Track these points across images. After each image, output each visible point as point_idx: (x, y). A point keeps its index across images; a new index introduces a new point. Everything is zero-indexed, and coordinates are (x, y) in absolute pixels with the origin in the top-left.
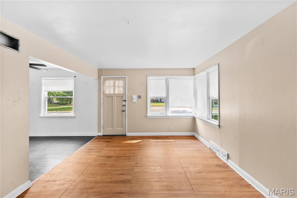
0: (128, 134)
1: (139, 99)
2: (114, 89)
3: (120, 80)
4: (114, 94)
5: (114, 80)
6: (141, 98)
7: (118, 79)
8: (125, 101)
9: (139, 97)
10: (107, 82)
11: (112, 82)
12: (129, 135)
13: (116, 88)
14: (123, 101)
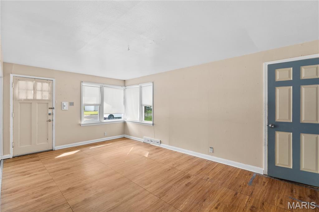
0: (56, 148)
1: (71, 106)
2: (35, 93)
3: (44, 82)
4: (35, 100)
5: (34, 82)
6: (73, 105)
7: (42, 81)
8: (52, 108)
9: (71, 104)
10: (22, 84)
11: (31, 84)
12: (58, 148)
13: (37, 92)
14: (49, 108)
